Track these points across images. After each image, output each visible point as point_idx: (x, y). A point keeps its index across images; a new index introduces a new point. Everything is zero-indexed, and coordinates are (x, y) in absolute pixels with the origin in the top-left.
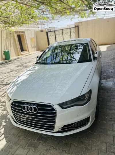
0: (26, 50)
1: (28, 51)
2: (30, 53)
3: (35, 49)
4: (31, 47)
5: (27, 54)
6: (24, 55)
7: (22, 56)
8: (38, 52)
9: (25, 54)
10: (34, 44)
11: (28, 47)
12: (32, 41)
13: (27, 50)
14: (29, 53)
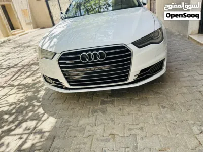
0: (18, 28)
1: (22, 29)
2: (26, 32)
3: (32, 26)
4: (25, 24)
5: (21, 33)
6: (17, 36)
7: (14, 37)
8: (36, 29)
9: (18, 33)
10: (29, 19)
11: (20, 22)
12: (25, 14)
13: (20, 27)
14: (24, 32)
